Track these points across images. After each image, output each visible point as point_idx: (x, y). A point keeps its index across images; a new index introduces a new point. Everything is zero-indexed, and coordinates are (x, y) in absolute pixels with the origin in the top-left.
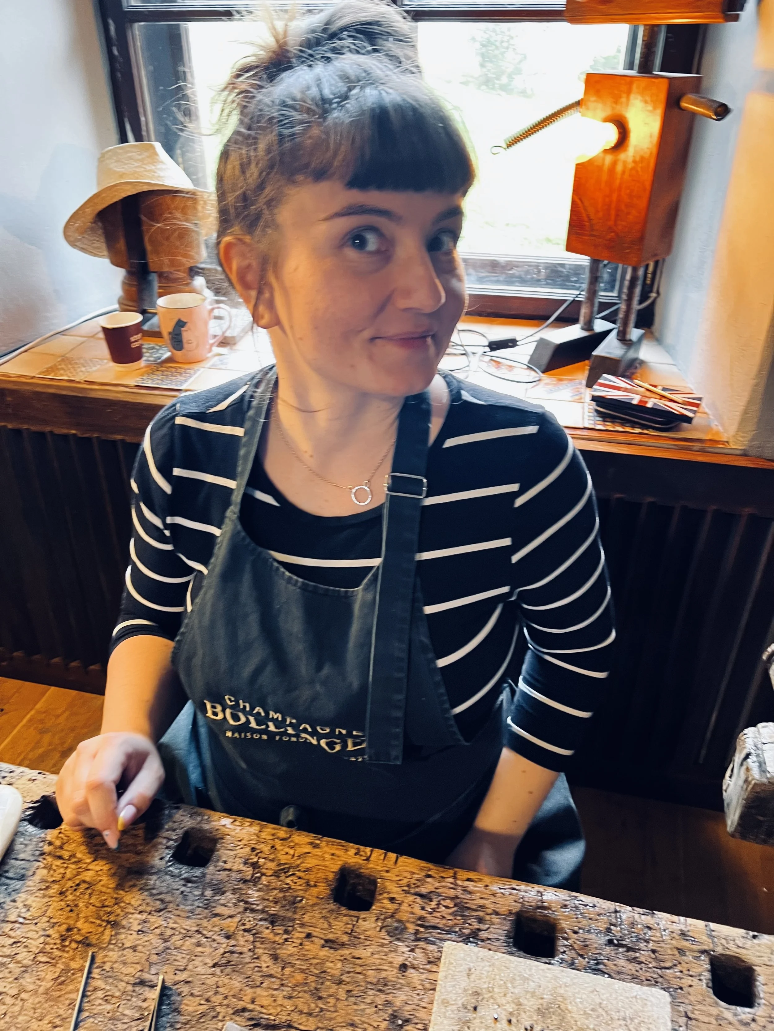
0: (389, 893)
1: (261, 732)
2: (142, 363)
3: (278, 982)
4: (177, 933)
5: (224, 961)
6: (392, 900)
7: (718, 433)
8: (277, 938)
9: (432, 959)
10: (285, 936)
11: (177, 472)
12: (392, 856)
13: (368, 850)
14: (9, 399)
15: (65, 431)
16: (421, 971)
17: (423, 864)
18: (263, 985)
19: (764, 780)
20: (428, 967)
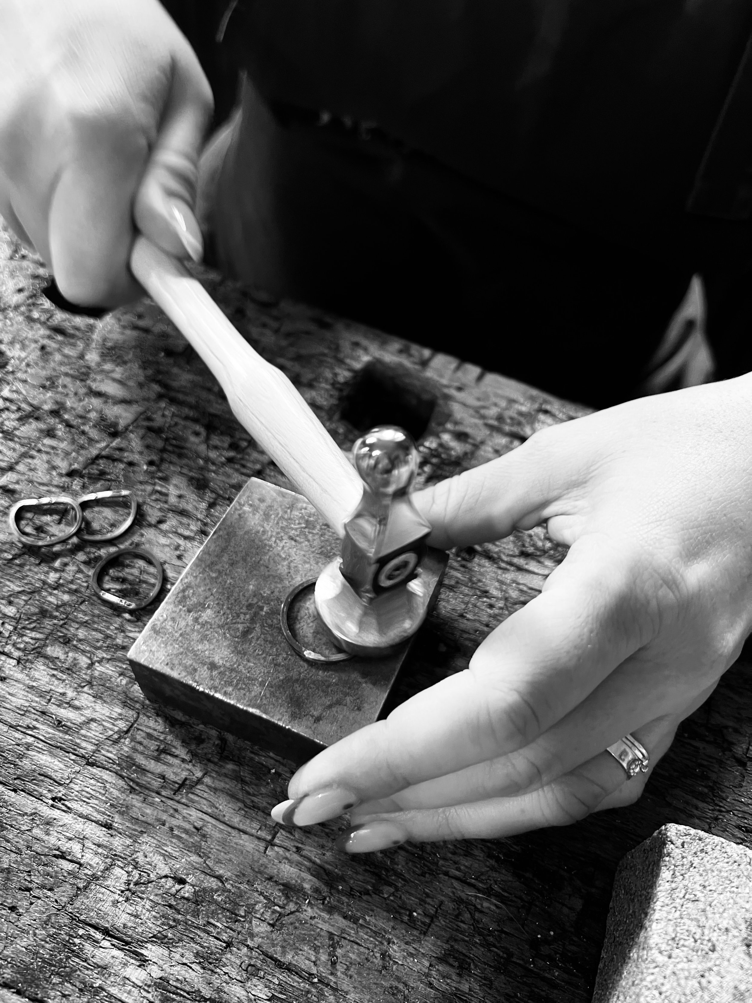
0: (456, 423)
3: (194, 527)
4: (14, 408)
5: (94, 470)
6: (461, 436)
8: (213, 455)
9: (531, 550)
10: (231, 454)
12: (473, 371)
13: (427, 353)
16: (503, 565)
17: (534, 392)
18: (164, 527)
20: (521, 561)
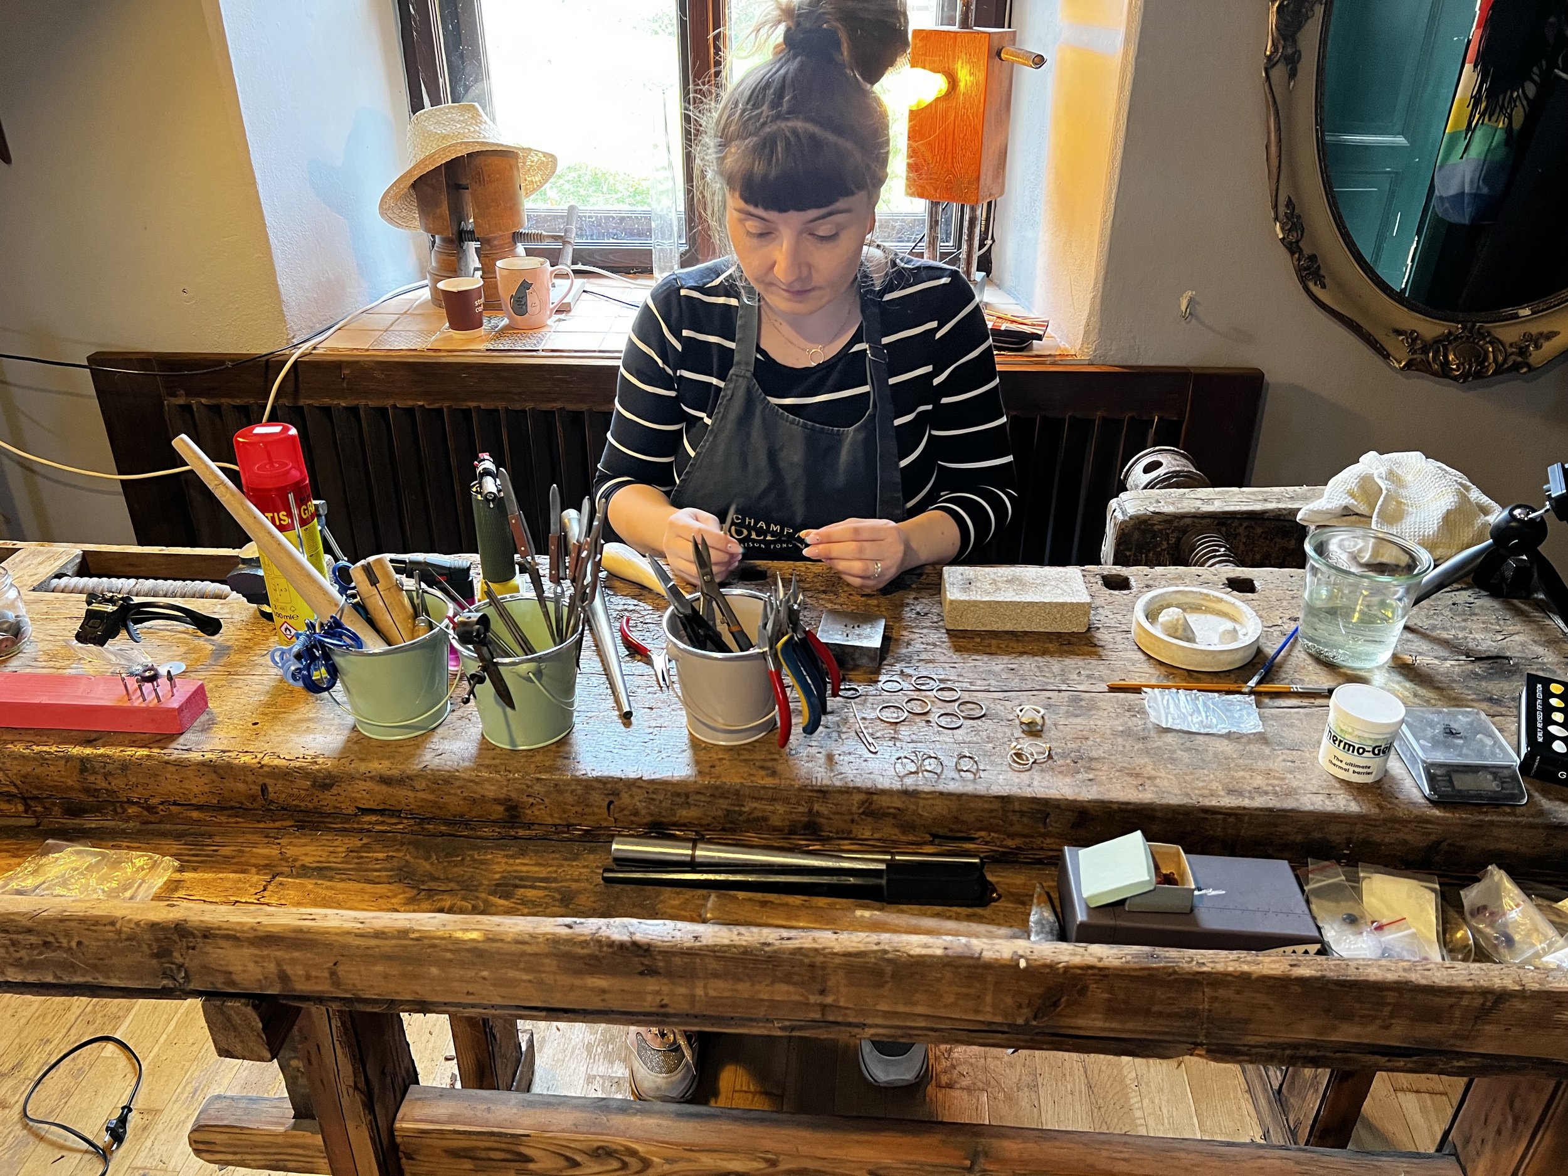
1: (760, 542)
2: (482, 331)
7: (1066, 349)
11: (685, 333)
14: (347, 372)
15: (410, 403)
19: (1127, 518)
